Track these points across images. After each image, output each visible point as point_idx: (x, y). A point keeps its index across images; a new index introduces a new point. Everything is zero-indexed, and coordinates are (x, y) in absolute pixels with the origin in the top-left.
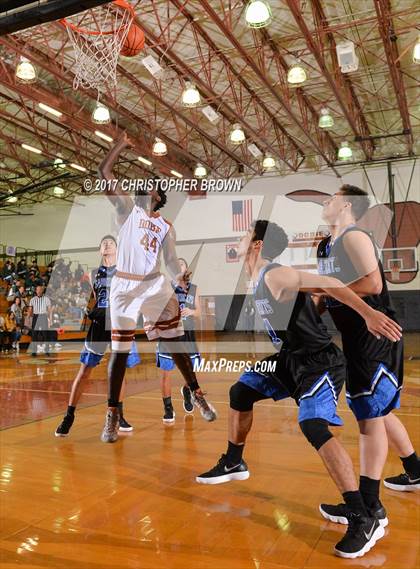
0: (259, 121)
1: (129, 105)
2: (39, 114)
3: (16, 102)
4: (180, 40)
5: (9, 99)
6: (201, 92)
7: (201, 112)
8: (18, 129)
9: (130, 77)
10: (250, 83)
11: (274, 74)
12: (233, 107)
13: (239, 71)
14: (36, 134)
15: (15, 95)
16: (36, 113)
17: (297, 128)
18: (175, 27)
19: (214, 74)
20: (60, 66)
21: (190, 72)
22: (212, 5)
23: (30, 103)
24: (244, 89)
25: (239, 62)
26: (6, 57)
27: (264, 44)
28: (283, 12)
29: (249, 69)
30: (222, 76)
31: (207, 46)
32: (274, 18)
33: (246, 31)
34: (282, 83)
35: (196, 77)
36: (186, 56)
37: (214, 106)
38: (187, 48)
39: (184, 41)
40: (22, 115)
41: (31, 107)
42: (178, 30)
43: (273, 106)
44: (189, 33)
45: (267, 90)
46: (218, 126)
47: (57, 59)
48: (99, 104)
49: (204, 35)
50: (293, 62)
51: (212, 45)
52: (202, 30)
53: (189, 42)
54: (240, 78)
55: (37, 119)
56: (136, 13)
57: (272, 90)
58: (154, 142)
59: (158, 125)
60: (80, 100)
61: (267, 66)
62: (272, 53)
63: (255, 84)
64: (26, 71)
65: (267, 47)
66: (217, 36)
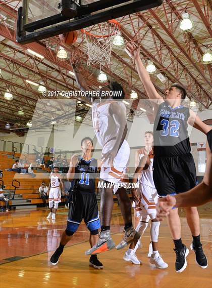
0: (188, 82)
1: (117, 72)
2: (69, 77)
3: (57, 70)
4: (145, 38)
5: (53, 69)
6: (156, 66)
7: (156, 77)
8: (58, 85)
9: (118, 57)
10: (182, 61)
11: (195, 57)
12: (173, 74)
13: (176, 55)
14: (67, 87)
15: (56, 67)
16: (67, 76)
17: (208, 85)
18: (142, 32)
19: (163, 56)
20: (81, 52)
21: (150, 55)
22: (162, 20)
23: (64, 71)
24: (179, 64)
25: (177, 50)
26: (52, 47)
27: (190, 41)
28: (200, 24)
29: (182, 54)
30: (167, 57)
31: (159, 41)
32: (195, 27)
33: (180, 34)
34: (200, 61)
35: (153, 58)
36: (148, 47)
37: (163, 73)
38: (149, 42)
39: (147, 39)
40: (60, 77)
41: (65, 73)
42: (144, 33)
43: (195, 73)
44: (150, 34)
45: (192, 65)
46: (165, 84)
47: (79, 48)
48: (101, 72)
49: (158, 36)
50: (206, 51)
51: (162, 41)
52: (157, 33)
53: (150, 39)
54: (177, 59)
55: (68, 79)
56: (122, 24)
57: (194, 65)
58: (131, 92)
59: (133, 83)
60: (91, 69)
61: (192, 52)
62: (194, 46)
63: (185, 62)
64: (62, 54)
65: (191, 42)
66: (165, 36)
